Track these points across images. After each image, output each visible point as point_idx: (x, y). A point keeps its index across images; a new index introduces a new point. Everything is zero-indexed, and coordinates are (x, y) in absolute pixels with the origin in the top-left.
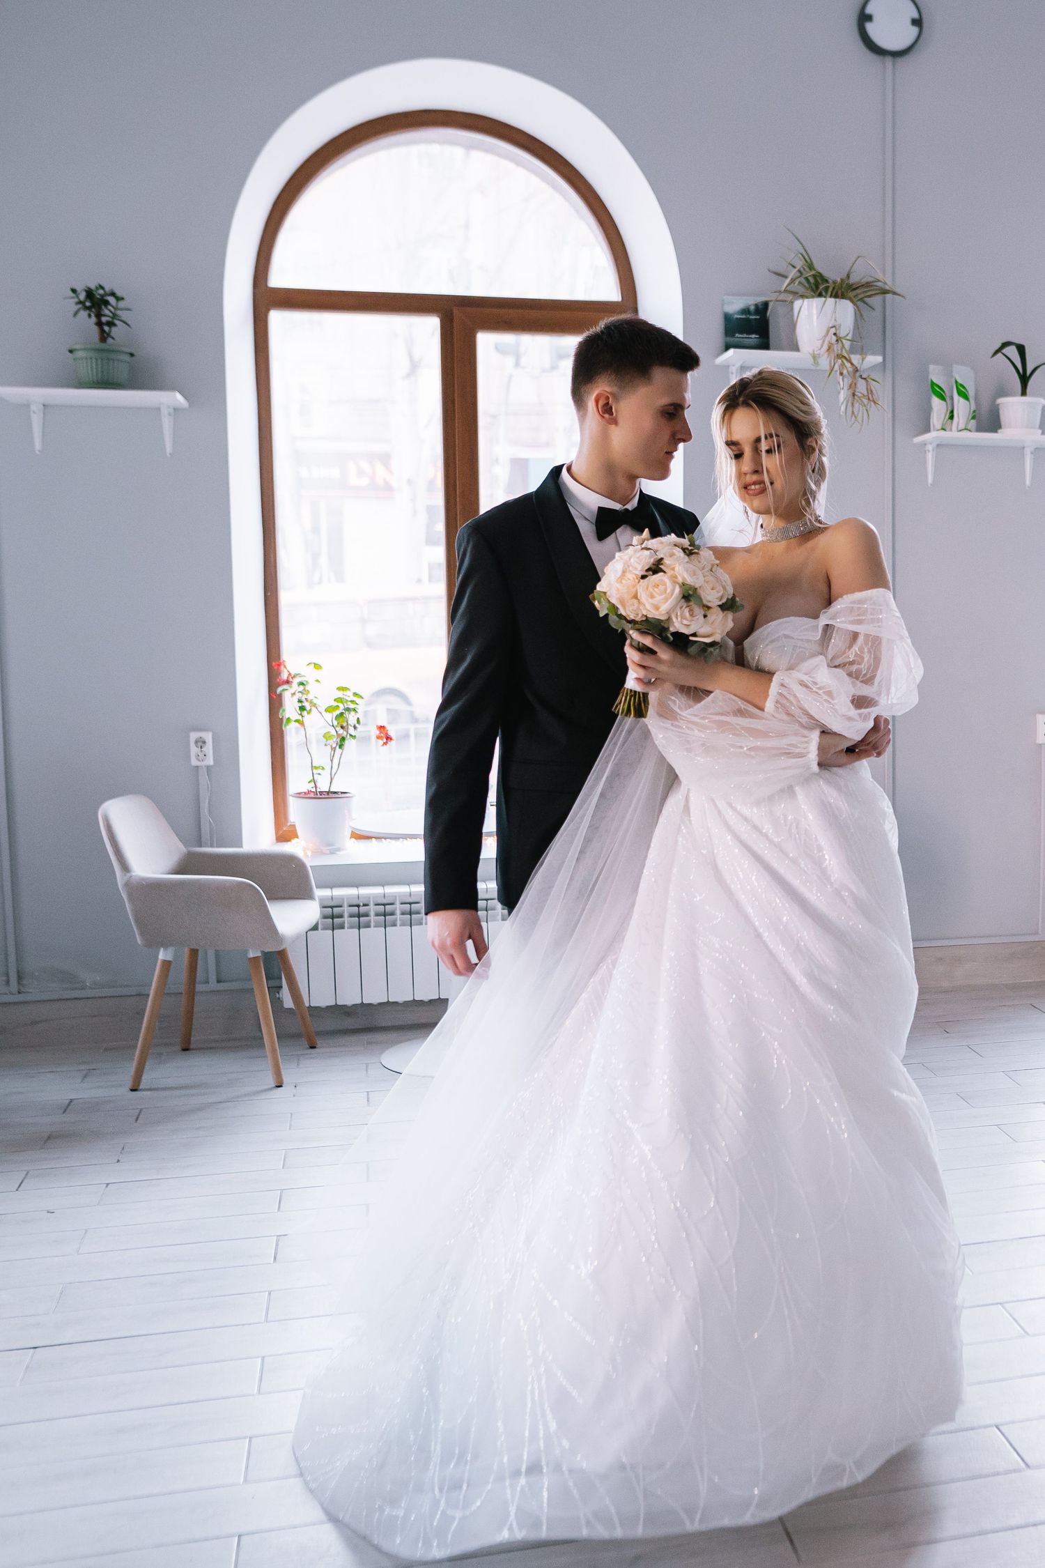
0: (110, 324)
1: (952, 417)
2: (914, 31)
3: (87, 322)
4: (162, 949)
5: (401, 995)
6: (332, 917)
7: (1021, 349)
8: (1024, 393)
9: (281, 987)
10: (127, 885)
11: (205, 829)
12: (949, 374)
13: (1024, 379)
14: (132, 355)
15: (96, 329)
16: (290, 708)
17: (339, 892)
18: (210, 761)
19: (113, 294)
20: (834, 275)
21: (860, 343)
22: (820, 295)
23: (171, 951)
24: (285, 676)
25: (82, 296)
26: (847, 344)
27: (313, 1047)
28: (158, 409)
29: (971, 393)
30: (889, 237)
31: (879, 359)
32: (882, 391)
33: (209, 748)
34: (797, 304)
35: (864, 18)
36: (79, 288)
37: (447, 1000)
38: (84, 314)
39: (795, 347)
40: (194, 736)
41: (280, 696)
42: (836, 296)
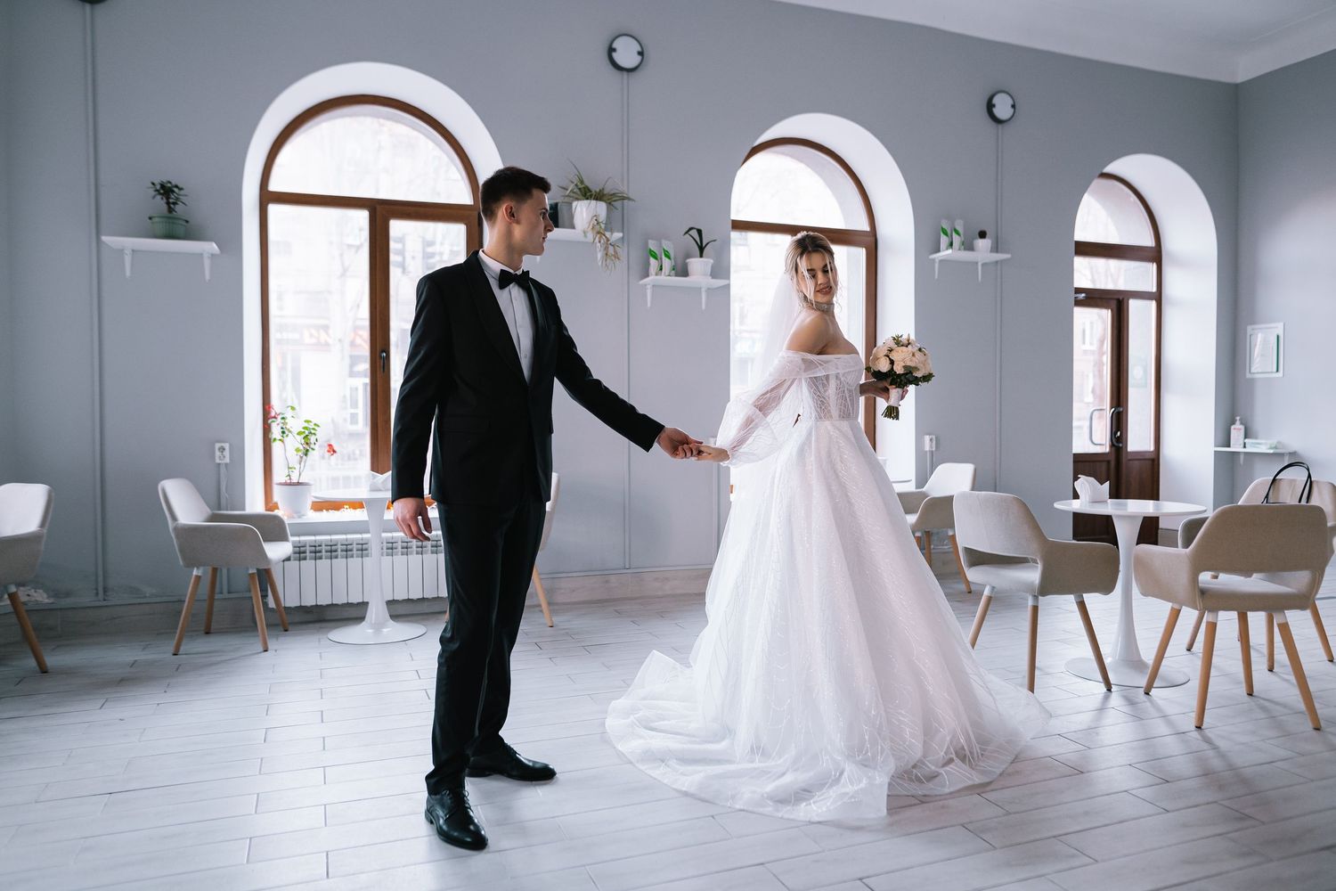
0: (174, 204)
1: (661, 269)
2: (639, 58)
3: (160, 202)
4: (195, 569)
5: (340, 599)
6: (300, 553)
7: (700, 232)
8: (701, 256)
9: (267, 596)
10: (176, 529)
11: (223, 502)
12: (660, 246)
13: (701, 249)
14: (187, 222)
15: (165, 206)
16: (276, 431)
17: (303, 538)
18: (227, 460)
19: (176, 186)
20: (595, 188)
21: (609, 226)
22: (587, 199)
23: (201, 569)
24: (273, 414)
25: (158, 187)
26: (603, 226)
27: (286, 631)
28: (202, 254)
29: (672, 256)
30: (625, 170)
31: (621, 235)
32: (622, 252)
33: (227, 453)
34: (575, 204)
35: (611, 50)
36: (155, 182)
37: (368, 603)
38: (159, 197)
39: (573, 227)
40: (218, 445)
41: (269, 426)
42: (597, 199)
